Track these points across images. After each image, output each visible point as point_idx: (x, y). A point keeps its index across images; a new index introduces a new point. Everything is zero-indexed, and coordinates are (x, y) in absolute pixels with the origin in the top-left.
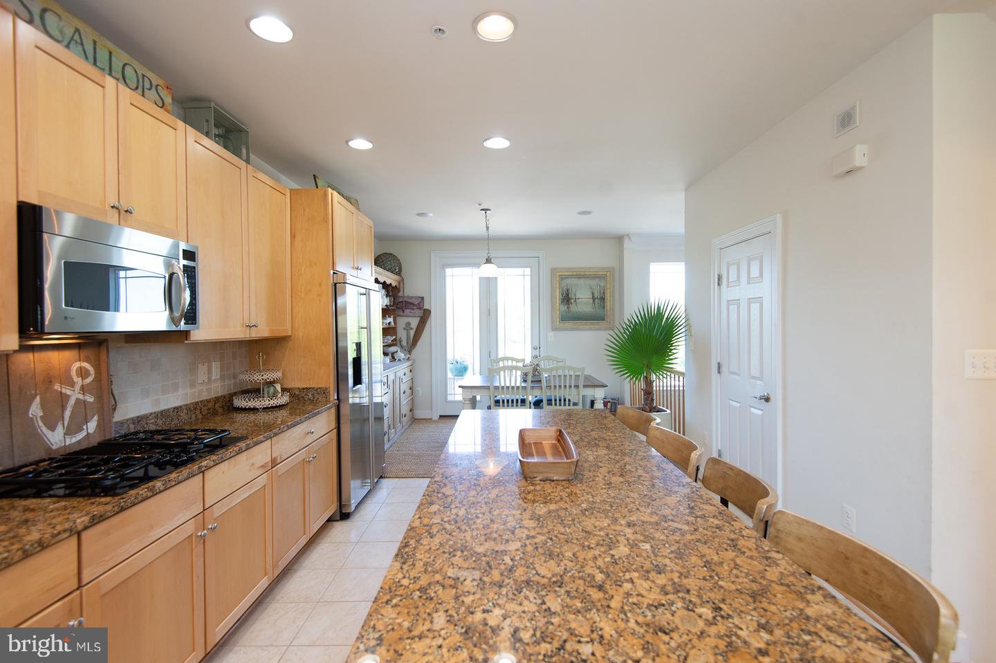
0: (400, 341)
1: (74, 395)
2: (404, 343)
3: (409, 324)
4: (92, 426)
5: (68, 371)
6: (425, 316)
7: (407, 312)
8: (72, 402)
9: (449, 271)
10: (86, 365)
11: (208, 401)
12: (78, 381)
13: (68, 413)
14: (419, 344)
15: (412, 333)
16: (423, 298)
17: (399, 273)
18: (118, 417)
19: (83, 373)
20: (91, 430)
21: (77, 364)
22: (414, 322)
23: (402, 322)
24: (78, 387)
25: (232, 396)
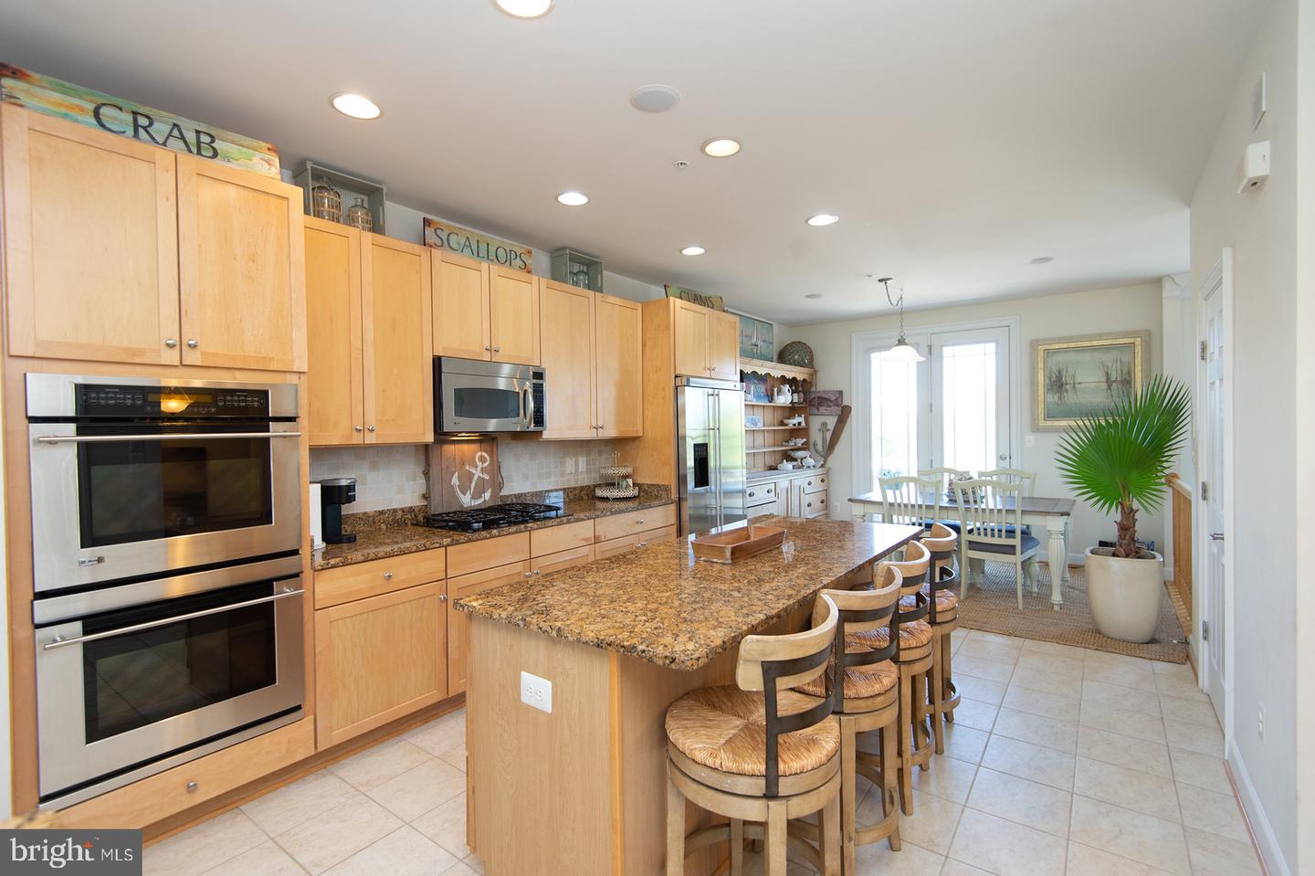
0: (815, 445)
1: (477, 474)
2: (820, 447)
3: (824, 424)
4: (487, 495)
5: (474, 458)
6: (845, 413)
7: (822, 409)
8: (476, 478)
9: (875, 357)
10: (484, 454)
11: (575, 488)
12: (479, 464)
13: (473, 485)
14: (838, 448)
15: (829, 435)
16: (841, 392)
17: (811, 364)
18: (505, 492)
19: (483, 460)
20: (487, 499)
21: (480, 453)
22: (831, 422)
23: (816, 422)
24: (479, 469)
25: (596, 486)
